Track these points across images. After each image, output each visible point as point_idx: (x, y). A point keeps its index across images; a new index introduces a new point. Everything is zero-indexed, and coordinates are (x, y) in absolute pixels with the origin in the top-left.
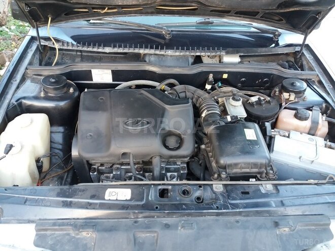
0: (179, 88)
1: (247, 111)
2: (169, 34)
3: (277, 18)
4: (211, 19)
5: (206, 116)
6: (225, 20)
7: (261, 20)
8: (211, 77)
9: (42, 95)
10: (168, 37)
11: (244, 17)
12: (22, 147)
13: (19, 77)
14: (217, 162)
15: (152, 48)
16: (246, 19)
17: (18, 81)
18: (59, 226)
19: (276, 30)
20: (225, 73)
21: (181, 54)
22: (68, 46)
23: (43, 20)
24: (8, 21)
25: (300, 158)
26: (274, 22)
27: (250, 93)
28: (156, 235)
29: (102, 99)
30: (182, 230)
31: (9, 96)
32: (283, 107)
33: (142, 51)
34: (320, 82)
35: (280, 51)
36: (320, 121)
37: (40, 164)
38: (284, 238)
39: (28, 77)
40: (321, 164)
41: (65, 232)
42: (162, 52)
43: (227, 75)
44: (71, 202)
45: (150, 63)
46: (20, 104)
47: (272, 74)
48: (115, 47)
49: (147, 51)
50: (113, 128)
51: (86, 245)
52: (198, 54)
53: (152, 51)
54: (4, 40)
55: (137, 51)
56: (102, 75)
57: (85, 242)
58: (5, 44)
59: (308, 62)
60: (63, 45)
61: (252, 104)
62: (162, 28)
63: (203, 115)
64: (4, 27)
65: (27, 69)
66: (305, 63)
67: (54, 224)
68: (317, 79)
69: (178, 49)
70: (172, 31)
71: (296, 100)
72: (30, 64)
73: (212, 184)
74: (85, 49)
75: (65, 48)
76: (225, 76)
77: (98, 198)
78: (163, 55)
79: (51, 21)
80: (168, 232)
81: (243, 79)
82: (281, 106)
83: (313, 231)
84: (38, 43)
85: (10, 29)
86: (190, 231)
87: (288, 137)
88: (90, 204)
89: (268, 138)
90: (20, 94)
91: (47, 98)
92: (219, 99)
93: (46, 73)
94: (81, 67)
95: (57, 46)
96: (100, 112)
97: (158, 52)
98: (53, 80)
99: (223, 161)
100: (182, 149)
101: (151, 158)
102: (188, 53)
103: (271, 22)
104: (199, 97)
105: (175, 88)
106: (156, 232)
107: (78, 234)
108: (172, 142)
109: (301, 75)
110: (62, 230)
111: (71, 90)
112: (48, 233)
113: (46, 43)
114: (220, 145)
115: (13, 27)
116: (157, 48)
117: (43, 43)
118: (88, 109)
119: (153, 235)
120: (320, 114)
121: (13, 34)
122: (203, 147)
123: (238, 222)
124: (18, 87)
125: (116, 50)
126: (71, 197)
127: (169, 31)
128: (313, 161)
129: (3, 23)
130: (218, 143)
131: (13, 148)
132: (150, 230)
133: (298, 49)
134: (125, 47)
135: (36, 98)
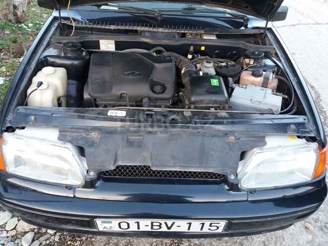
0: (166, 54)
1: (216, 71)
2: (160, 16)
3: (244, 6)
4: (194, 6)
5: (184, 72)
6: (204, 7)
7: (232, 7)
8: (192, 48)
9: (63, 55)
10: (159, 18)
11: (218, 4)
12: (48, 86)
13: (45, 43)
14: (189, 100)
15: (146, 26)
16: (221, 6)
17: (45, 45)
18: (75, 129)
19: (245, 16)
20: (203, 45)
21: (170, 31)
22: (82, 24)
23: (64, 3)
24: (26, 20)
25: (251, 100)
26: (243, 9)
27: (220, 60)
28: (142, 138)
29: (107, 58)
30: (160, 134)
31: (39, 54)
32: (244, 69)
33: (138, 28)
34: (276, 54)
35: (248, 32)
36: (271, 78)
37: (60, 102)
38: (231, 144)
39: (52, 44)
40: (266, 104)
41: (79, 134)
42: (155, 30)
43: (204, 47)
44: (84, 116)
45: (144, 37)
46: (47, 60)
47: (239, 48)
48: (118, 25)
49: (143, 29)
50: (114, 77)
51: (94, 141)
52: (183, 32)
53: (147, 29)
54: (22, 34)
55: (135, 28)
56: (107, 45)
57: (93, 140)
58: (23, 38)
59: (269, 41)
60: (78, 23)
61: (221, 67)
62: (155, 11)
63: (183, 72)
64: (23, 24)
65: (51, 38)
66: (267, 42)
67: (72, 128)
68: (274, 52)
69: (167, 27)
70: (163, 14)
71: (255, 65)
72: (53, 34)
73: (183, 111)
74: (95, 26)
75: (80, 25)
76: (203, 48)
77: (103, 114)
78: (155, 32)
79: (70, 4)
80: (150, 136)
81: (217, 51)
82: (243, 68)
83: (253, 141)
84: (59, 22)
85: (28, 26)
86: (166, 135)
87: (246, 88)
88: (97, 118)
89: (230, 89)
90: (46, 53)
91: (66, 58)
92: (197, 65)
93: (65, 41)
94: (92, 38)
95: (74, 24)
96: (105, 67)
97: (151, 29)
98: (71, 45)
99: (193, 99)
100: (165, 93)
101: (142, 99)
102: (174, 31)
103: (240, 8)
104: (181, 61)
105: (163, 53)
106: (142, 136)
107: (88, 135)
108: (158, 88)
109: (262, 48)
110: (77, 132)
111: (84, 54)
112: (68, 134)
113: (66, 22)
114: (192, 88)
115: (30, 25)
116: (150, 26)
117: (63, 22)
118: (96, 64)
119: (140, 138)
120: (272, 74)
121: (30, 30)
122: (181, 93)
123: (199, 132)
124: (44, 50)
125: (119, 27)
126: (84, 113)
127: (160, 13)
128: (260, 102)
129: (22, 21)
130: (190, 88)
131: (42, 85)
132: (137, 134)
133: (262, 31)
134: (126, 25)
135: (58, 57)
